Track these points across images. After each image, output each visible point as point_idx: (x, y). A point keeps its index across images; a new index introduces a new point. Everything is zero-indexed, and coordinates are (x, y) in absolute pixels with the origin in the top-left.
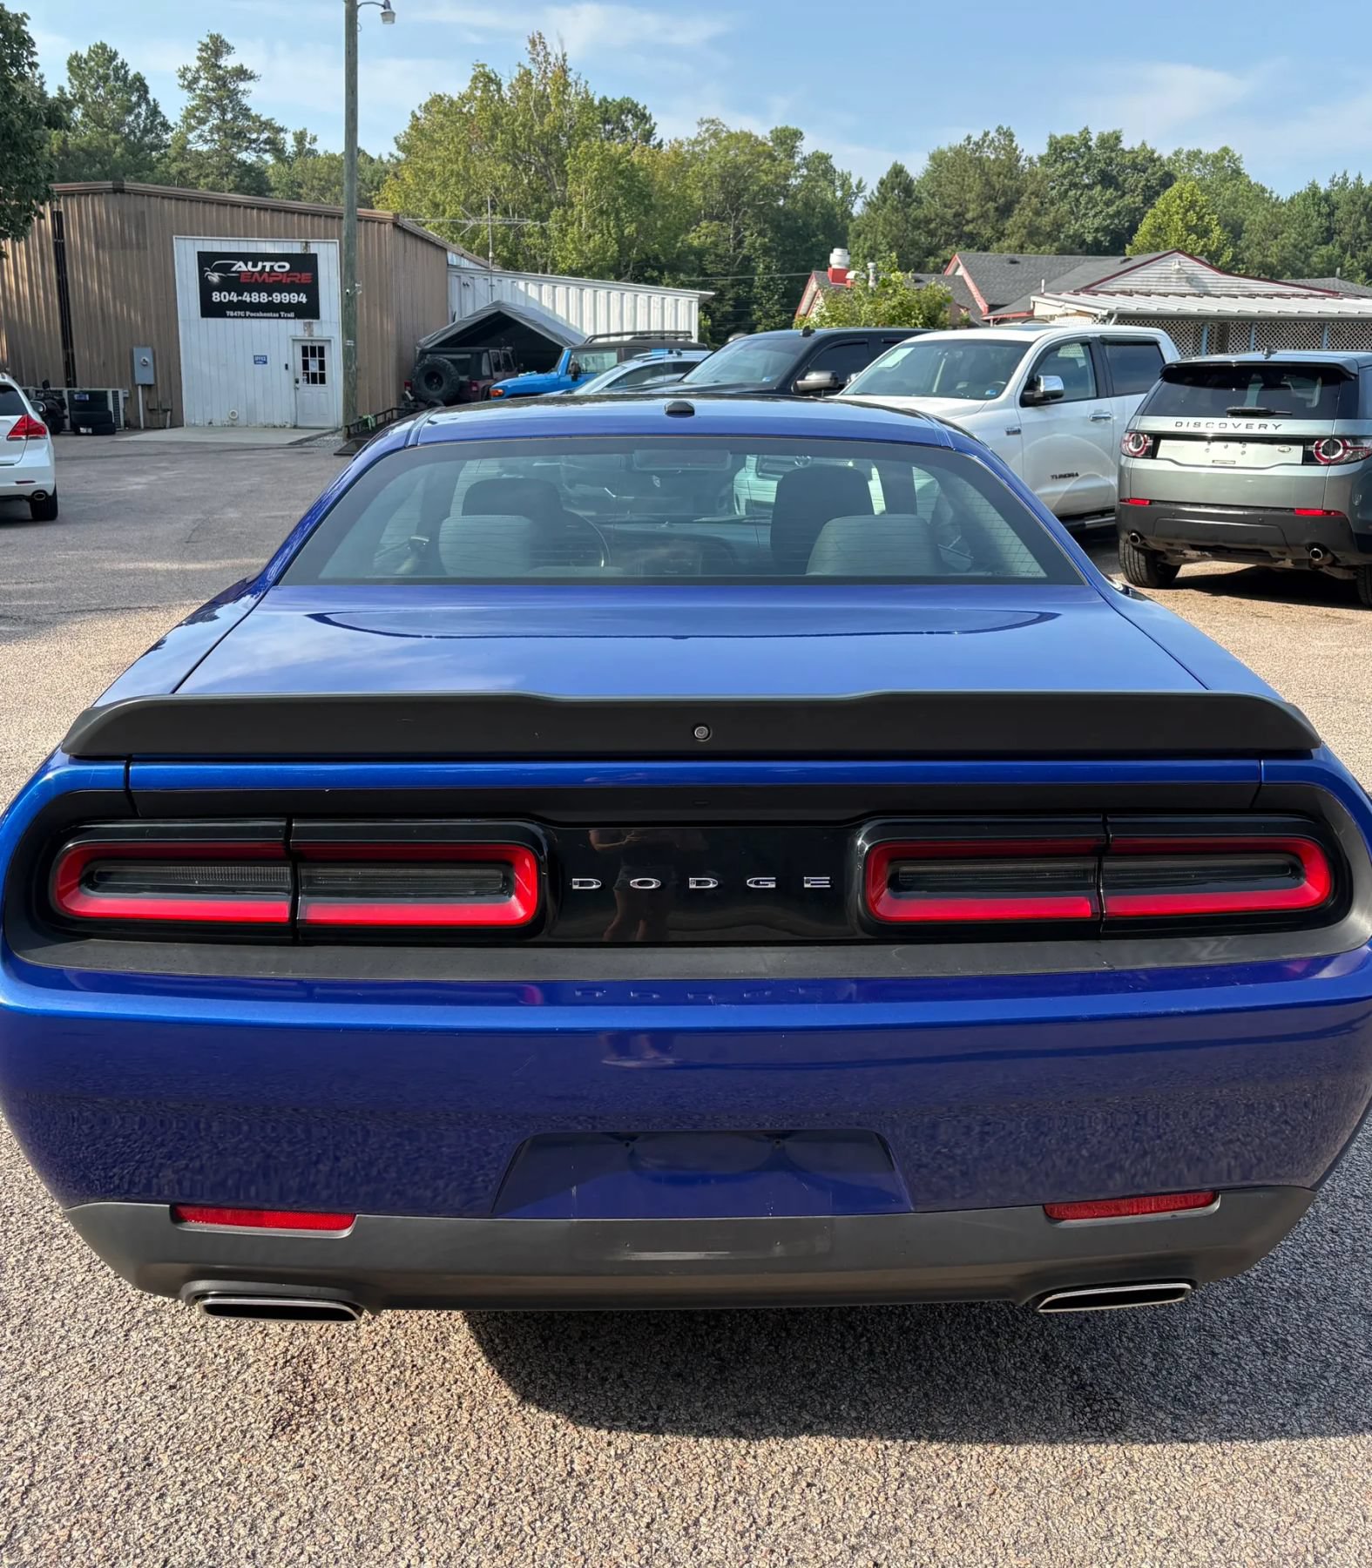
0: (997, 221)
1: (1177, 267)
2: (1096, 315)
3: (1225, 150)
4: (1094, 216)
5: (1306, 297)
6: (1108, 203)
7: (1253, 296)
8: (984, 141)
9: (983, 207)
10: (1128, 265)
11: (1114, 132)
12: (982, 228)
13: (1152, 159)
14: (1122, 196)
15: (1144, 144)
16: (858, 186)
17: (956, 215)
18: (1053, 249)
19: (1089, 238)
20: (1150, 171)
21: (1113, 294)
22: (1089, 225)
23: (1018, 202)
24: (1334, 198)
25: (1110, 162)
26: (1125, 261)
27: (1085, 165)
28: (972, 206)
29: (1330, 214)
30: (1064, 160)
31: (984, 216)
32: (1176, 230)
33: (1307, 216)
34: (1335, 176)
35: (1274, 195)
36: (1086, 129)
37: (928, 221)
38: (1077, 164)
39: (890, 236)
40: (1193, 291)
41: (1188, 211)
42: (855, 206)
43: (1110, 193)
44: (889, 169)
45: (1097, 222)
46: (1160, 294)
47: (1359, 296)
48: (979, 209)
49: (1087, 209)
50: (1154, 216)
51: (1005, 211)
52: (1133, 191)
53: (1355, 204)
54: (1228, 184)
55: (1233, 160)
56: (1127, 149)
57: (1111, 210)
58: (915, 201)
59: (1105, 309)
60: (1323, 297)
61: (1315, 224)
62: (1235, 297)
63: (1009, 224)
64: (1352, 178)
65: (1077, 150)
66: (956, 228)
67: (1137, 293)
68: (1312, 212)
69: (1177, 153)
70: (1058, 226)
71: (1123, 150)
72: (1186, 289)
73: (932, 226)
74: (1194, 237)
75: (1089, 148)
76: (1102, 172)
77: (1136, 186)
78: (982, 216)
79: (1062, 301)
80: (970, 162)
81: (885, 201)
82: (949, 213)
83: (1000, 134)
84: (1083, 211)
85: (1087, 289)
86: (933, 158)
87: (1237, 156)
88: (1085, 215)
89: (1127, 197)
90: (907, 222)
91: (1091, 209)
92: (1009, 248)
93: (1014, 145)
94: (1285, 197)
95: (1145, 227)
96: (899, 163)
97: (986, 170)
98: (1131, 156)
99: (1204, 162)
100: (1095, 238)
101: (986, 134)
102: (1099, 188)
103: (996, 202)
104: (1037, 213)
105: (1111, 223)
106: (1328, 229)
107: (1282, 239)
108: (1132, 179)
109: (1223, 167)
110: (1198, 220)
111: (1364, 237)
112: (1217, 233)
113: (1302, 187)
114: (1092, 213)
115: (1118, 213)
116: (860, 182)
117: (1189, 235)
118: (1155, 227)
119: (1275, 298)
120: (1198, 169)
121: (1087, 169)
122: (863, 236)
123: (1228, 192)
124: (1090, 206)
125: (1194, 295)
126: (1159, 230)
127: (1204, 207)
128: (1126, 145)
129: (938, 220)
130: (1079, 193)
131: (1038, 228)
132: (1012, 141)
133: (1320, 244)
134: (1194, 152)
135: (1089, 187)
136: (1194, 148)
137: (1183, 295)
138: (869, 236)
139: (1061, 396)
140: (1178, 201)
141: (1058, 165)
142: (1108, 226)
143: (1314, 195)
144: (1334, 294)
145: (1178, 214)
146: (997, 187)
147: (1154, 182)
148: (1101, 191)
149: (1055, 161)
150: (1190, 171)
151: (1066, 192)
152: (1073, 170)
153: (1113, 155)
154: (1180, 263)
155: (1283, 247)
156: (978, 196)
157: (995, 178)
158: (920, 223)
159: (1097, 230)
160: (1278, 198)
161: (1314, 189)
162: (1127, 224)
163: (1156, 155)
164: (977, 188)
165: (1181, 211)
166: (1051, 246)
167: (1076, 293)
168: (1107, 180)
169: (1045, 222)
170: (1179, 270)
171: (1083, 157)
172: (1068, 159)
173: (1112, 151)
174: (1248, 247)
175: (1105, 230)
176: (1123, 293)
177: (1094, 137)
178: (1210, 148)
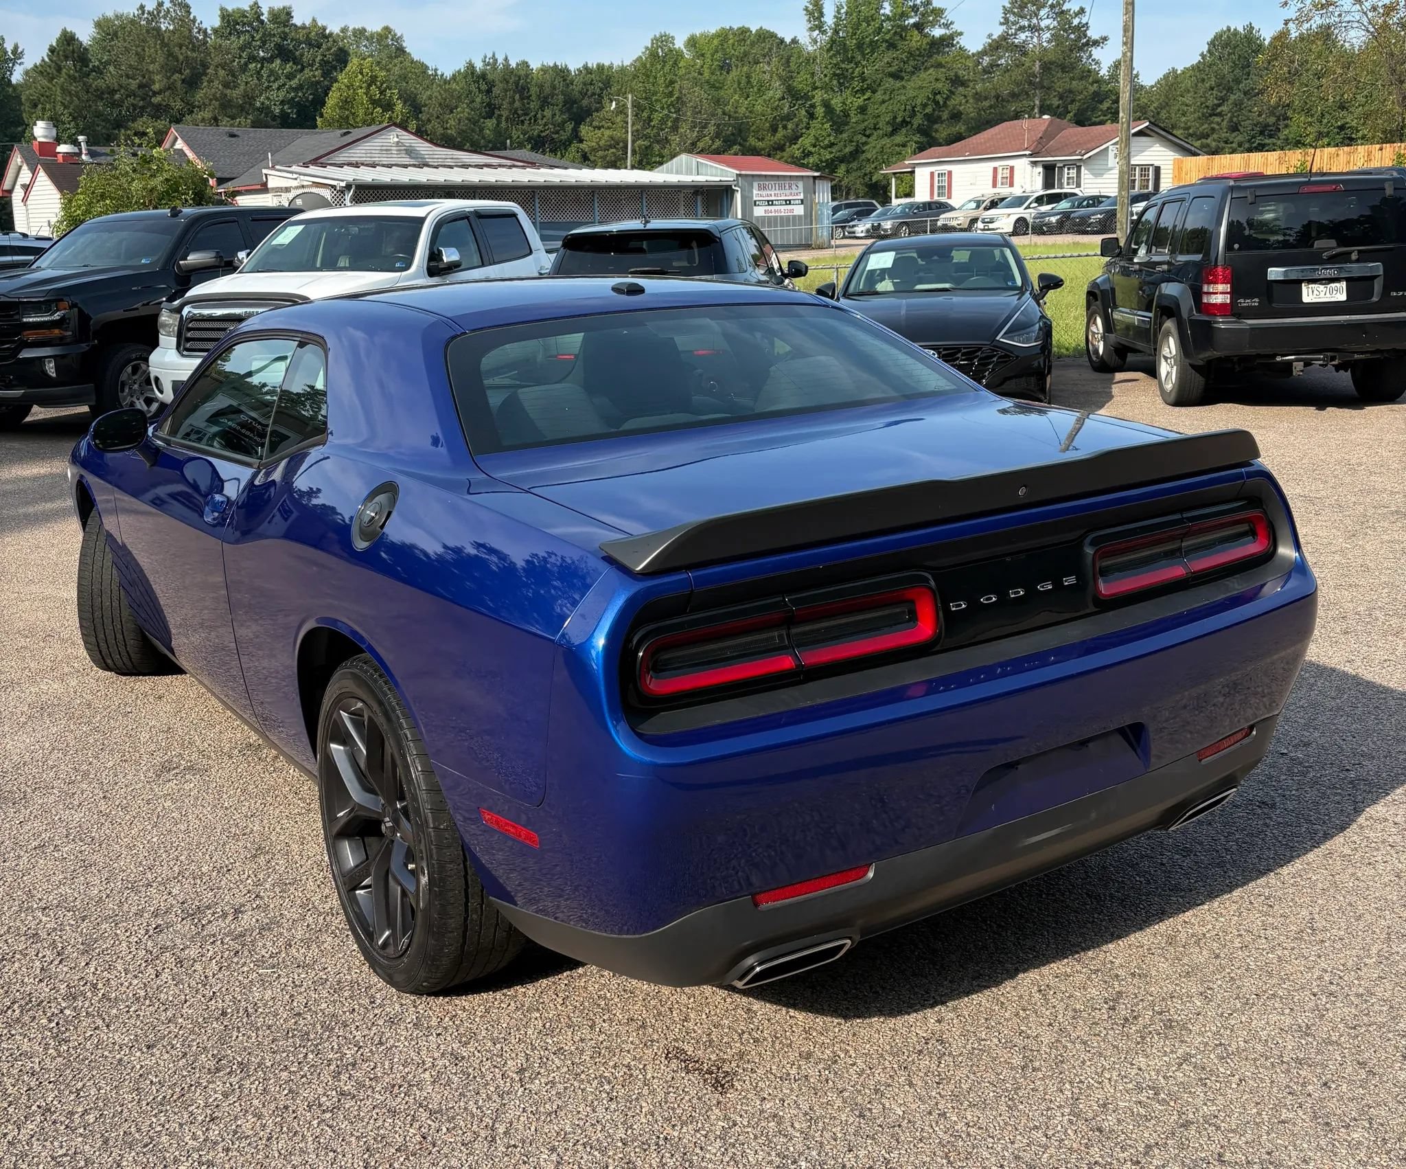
0: (186, 93)
1: (396, 140)
2: (333, 186)
3: (387, 29)
4: (278, 89)
5: (510, 167)
6: (290, 77)
7: (465, 166)
8: (159, 12)
9: (169, 78)
10: (349, 139)
11: (284, 8)
12: (171, 100)
13: (323, 35)
14: (302, 70)
15: (314, 20)
16: (15, 51)
17: (141, 86)
18: (249, 121)
19: (277, 110)
20: (324, 46)
21: (341, 166)
22: (274, 98)
23: (206, 75)
24: (489, 77)
25: (284, 37)
26: (345, 134)
27: (260, 39)
28: (157, 78)
29: (489, 91)
30: (239, 33)
31: (171, 87)
32: (363, 104)
33: (470, 92)
34: (486, 57)
35: (439, 73)
36: (256, 3)
37: (112, 92)
38: (253, 37)
39: (72, 107)
40: (413, 162)
41: (369, 85)
42: (14, 73)
43: (289, 67)
44: (58, 36)
45: (282, 94)
46: (383, 166)
47: (552, 167)
48: (165, 80)
49: (269, 82)
50: (339, 89)
51: (193, 83)
52: (312, 65)
53: (508, 82)
54: (396, 61)
55: (398, 39)
56: (299, 24)
57: (294, 83)
58: (93, 70)
59: (342, 181)
60: (523, 167)
61: (478, 100)
62: (451, 167)
63: (199, 96)
64: (500, 60)
65: (250, 24)
66: (143, 99)
67: (363, 164)
68: (473, 87)
69: (344, 30)
70: (249, 98)
71: (296, 26)
72: (407, 161)
73: (117, 96)
74: (379, 110)
75: (262, 22)
76: (279, 47)
77: (314, 60)
78: (169, 88)
79: (296, 173)
80: (148, 32)
81: (59, 69)
82: (134, 84)
83: (175, 5)
84: (266, 84)
85: (316, 161)
86: (98, 25)
87: (399, 35)
88: (268, 87)
89: (307, 71)
90: (88, 92)
91: (274, 82)
92: (203, 120)
93: (192, 17)
94: (448, 74)
95: (332, 99)
96: (69, 30)
97: (166, 40)
98: (304, 31)
99: (370, 38)
100: (282, 110)
101: (160, 5)
102: (278, 61)
103: (182, 74)
104: (226, 85)
105: (296, 96)
106: (489, 105)
107: (458, 113)
108: (307, 54)
109: (388, 46)
110: (381, 93)
111: (520, 112)
112: (399, 106)
113: (461, 66)
114: (275, 86)
115: (300, 87)
116: (16, 47)
117: (375, 108)
118: (342, 100)
119: (485, 169)
120: (365, 46)
121: (264, 43)
122: (40, 106)
123: (397, 68)
124: (272, 79)
125: (414, 166)
126: (346, 103)
127: (384, 82)
128: (297, 20)
129: (122, 91)
130: (259, 66)
131: (230, 101)
132: (189, 13)
133: (485, 118)
134: (359, 30)
135: (271, 60)
136: (358, 26)
137: (405, 166)
138: (48, 106)
139: (459, 266)
140: (360, 77)
141: (233, 38)
142: (293, 98)
143: (472, 73)
144: (533, 165)
145: (361, 88)
146: (181, 57)
147: (330, 58)
148: (281, 65)
149: (230, 34)
150: (357, 47)
151: (246, 64)
152: (250, 43)
153: (287, 30)
154: (397, 136)
155: (459, 120)
156: (162, 67)
157: (177, 49)
158: (102, 93)
159: (282, 102)
160: (442, 75)
161: (471, 66)
162: (311, 97)
163: (327, 32)
164: (161, 59)
165: (364, 85)
166: (246, 118)
167: (306, 165)
168: (284, 53)
169: (236, 94)
170: (398, 142)
171: (257, 31)
172: (242, 32)
173: (285, 26)
174: (429, 121)
175: (291, 102)
176: (350, 164)
177: (265, 10)
178: (374, 27)
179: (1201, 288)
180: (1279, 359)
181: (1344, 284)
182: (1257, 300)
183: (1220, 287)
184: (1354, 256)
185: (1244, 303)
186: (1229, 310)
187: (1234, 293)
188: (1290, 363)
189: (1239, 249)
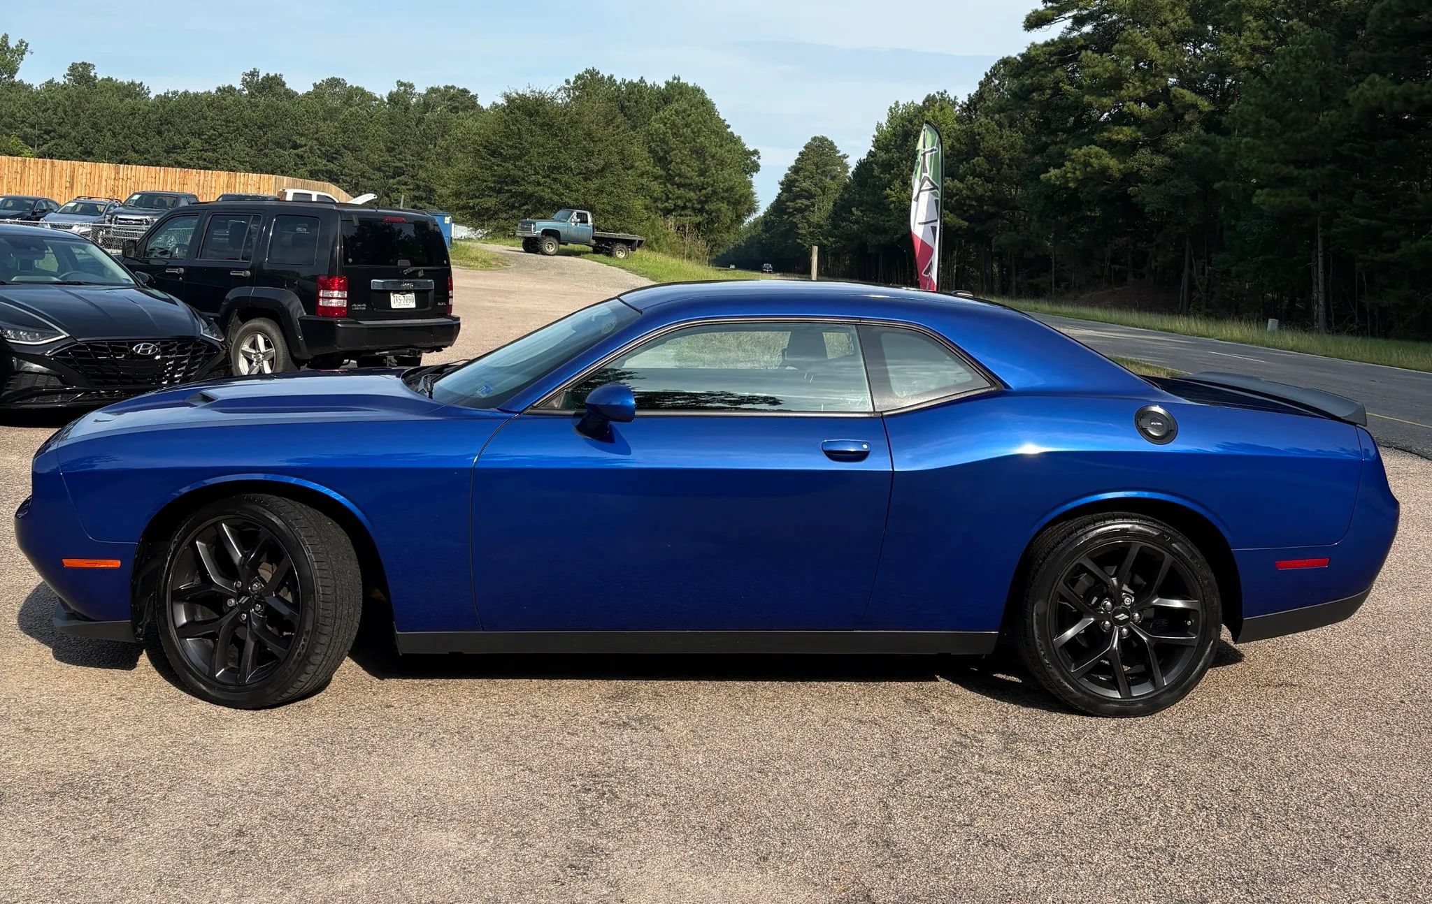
179: (318, 293)
180: (377, 354)
181: (413, 295)
182: (364, 305)
183: (336, 293)
184: (421, 274)
185: (357, 307)
186: (347, 313)
187: (350, 300)
188: (385, 356)
189: (352, 263)
